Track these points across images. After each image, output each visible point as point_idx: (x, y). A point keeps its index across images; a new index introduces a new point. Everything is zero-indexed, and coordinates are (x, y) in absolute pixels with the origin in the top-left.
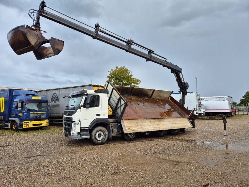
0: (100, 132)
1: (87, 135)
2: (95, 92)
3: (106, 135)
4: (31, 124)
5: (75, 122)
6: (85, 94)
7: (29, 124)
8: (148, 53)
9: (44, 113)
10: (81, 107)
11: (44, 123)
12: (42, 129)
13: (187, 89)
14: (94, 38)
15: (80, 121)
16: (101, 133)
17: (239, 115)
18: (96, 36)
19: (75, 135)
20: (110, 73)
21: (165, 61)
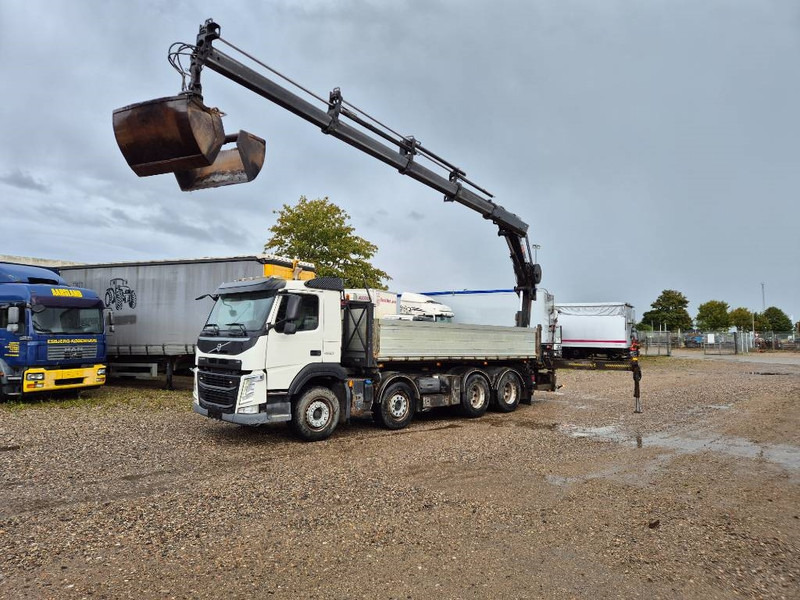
0: (318, 404)
1: (283, 411)
2: (308, 284)
3: (334, 413)
4: (49, 379)
5: (251, 375)
6: (280, 290)
7: (43, 379)
8: (450, 177)
9: (90, 344)
10: (270, 328)
11: (92, 375)
12: (84, 397)
13: (538, 282)
14: (326, 130)
15: (265, 371)
16: (323, 405)
17: (647, 356)
18: (330, 128)
19: (247, 411)
20: (279, 216)
21: (490, 201)
